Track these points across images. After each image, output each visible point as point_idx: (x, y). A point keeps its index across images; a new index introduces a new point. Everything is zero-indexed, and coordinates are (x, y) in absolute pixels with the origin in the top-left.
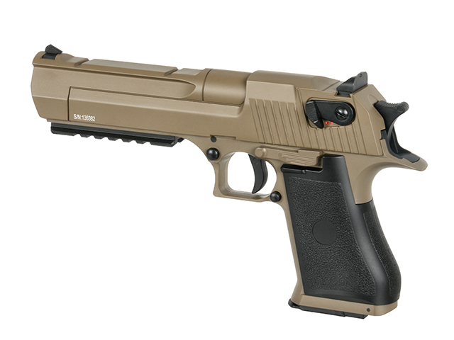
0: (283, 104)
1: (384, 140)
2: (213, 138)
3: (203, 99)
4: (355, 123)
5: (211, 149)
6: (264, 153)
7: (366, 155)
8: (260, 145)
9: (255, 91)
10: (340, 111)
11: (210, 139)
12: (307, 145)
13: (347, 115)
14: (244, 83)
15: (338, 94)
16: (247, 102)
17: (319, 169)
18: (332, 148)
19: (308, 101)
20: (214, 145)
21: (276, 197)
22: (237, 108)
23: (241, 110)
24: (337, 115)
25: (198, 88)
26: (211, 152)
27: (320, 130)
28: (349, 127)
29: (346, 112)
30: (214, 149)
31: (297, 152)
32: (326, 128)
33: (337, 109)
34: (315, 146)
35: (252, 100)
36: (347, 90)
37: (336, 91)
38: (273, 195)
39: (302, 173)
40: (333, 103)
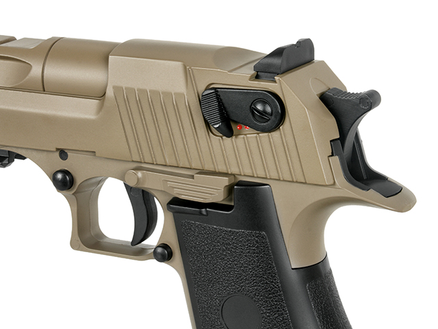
0: (168, 94)
1: (336, 158)
2: (63, 154)
3: (43, 87)
4: (285, 127)
5: (61, 171)
6: (138, 179)
7: (305, 183)
8: (135, 165)
9: (121, 74)
10: (259, 107)
11: (57, 154)
12: (208, 167)
13: (271, 115)
14: (106, 60)
15: (257, 77)
16: (110, 93)
17: (228, 208)
18: (248, 172)
19: (206, 90)
20: (64, 165)
21: (164, 254)
22: (95, 102)
23: (101, 107)
24: (253, 113)
25: (36, 70)
26: (60, 176)
27: (227, 140)
28: (275, 134)
29: (269, 109)
30: (65, 172)
31: (192, 177)
32: (237, 136)
33: (254, 103)
34: (222, 168)
35: (117, 89)
36: (272, 70)
37: (253, 72)
38: (160, 250)
39: (201, 213)
40: (246, 93)
